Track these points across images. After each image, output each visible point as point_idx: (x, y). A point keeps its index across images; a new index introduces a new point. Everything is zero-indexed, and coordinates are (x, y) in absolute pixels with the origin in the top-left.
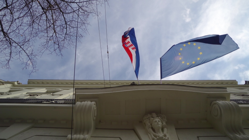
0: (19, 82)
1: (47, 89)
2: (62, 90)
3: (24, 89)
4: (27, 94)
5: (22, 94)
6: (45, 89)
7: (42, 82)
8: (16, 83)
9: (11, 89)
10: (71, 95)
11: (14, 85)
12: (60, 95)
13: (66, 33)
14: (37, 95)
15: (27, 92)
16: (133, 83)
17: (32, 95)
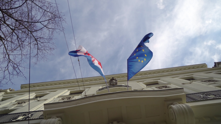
0: (11, 89)
1: (36, 93)
2: (50, 92)
3: (15, 96)
4: (16, 101)
5: (12, 102)
6: (34, 93)
7: (33, 85)
8: (8, 91)
9: (4, 97)
10: (55, 98)
11: (6, 93)
12: (45, 100)
13: (38, 48)
14: (25, 103)
15: (16, 100)
16: (112, 78)
17: (20, 102)
